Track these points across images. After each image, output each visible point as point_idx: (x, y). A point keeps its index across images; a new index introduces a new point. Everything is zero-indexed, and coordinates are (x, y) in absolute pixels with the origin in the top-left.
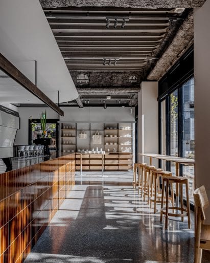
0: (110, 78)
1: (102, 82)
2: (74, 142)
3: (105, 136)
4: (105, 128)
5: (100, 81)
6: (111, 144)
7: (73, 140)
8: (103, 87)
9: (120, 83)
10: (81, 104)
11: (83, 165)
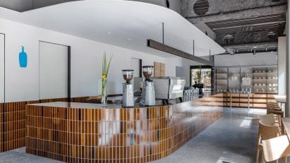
0: (252, 36)
1: (245, 39)
2: (226, 83)
3: (254, 78)
4: (254, 72)
5: (243, 38)
6: (260, 85)
7: (225, 82)
8: (245, 43)
9: (259, 39)
10: (232, 53)
11: (233, 102)
